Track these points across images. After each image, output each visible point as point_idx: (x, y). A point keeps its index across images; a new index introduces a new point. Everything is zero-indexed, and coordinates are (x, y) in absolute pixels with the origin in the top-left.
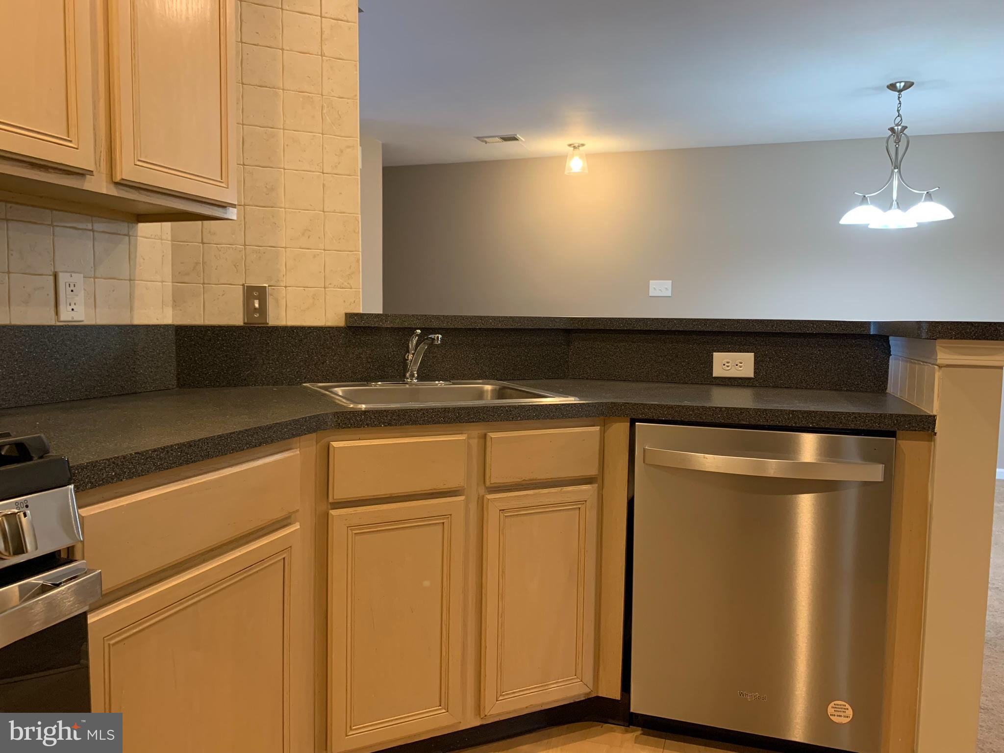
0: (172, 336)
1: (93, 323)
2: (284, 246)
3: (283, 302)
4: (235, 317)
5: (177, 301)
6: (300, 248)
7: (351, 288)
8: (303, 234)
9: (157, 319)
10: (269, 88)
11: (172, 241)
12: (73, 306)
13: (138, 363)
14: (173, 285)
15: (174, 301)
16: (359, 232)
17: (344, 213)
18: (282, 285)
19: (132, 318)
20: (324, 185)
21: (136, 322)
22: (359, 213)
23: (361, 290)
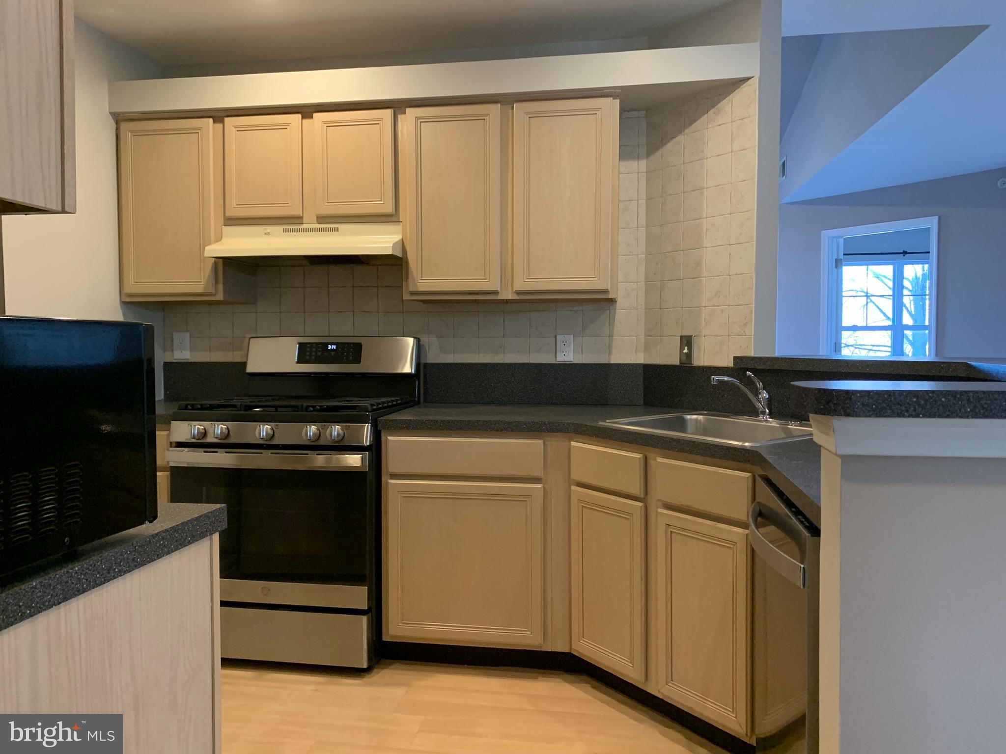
0: (641, 371)
1: (580, 362)
2: (704, 305)
3: (702, 348)
4: (674, 359)
5: (647, 349)
6: (714, 306)
7: (745, 336)
8: (716, 295)
9: (631, 360)
10: (699, 190)
11: (645, 309)
12: (565, 353)
13: (610, 387)
14: (645, 338)
15: (645, 348)
16: (752, 288)
17: (742, 274)
18: (702, 335)
19: (610, 359)
20: (730, 254)
21: (613, 361)
22: (754, 272)
23: (752, 337)
